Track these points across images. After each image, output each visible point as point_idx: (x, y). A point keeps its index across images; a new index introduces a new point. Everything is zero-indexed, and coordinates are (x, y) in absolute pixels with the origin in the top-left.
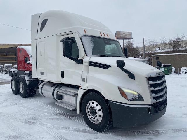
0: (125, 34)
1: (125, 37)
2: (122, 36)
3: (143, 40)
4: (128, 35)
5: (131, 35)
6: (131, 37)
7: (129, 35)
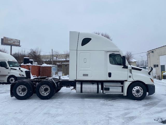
0: (13, 41)
1: (14, 43)
2: (10, 42)
3: (52, 51)
4: (16, 42)
5: (20, 43)
6: (20, 45)
7: (18, 42)
